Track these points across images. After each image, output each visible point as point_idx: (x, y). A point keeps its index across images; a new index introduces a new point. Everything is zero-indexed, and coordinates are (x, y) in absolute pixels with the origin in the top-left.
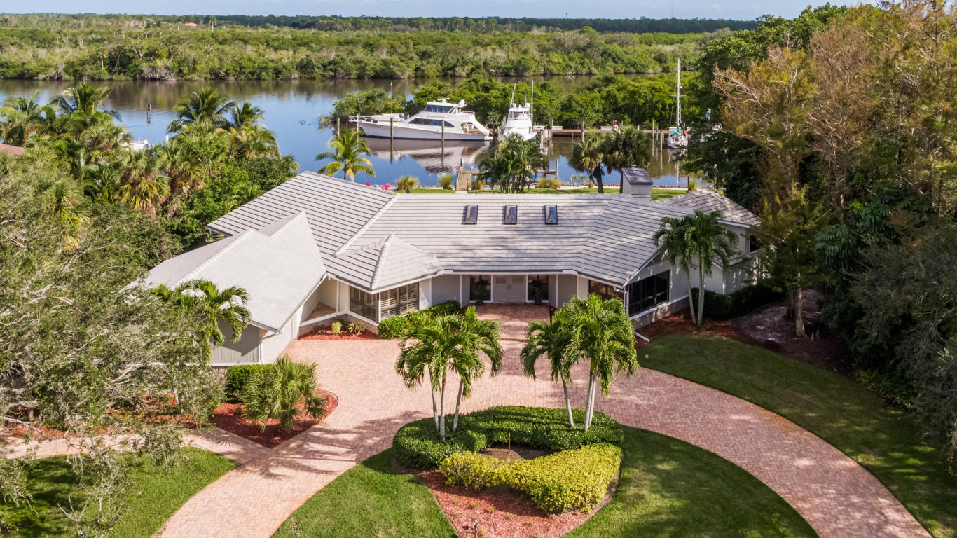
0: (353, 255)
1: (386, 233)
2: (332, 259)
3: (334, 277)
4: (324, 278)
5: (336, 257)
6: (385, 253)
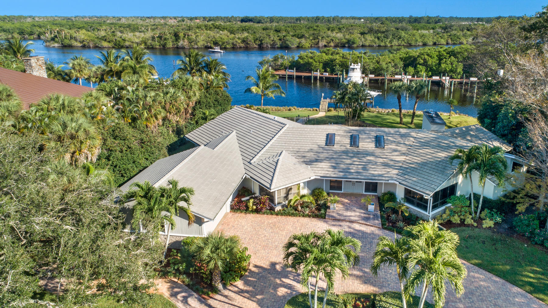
0: (260, 163)
1: (280, 149)
2: (248, 164)
3: (249, 177)
4: (243, 178)
5: (251, 164)
6: (279, 164)
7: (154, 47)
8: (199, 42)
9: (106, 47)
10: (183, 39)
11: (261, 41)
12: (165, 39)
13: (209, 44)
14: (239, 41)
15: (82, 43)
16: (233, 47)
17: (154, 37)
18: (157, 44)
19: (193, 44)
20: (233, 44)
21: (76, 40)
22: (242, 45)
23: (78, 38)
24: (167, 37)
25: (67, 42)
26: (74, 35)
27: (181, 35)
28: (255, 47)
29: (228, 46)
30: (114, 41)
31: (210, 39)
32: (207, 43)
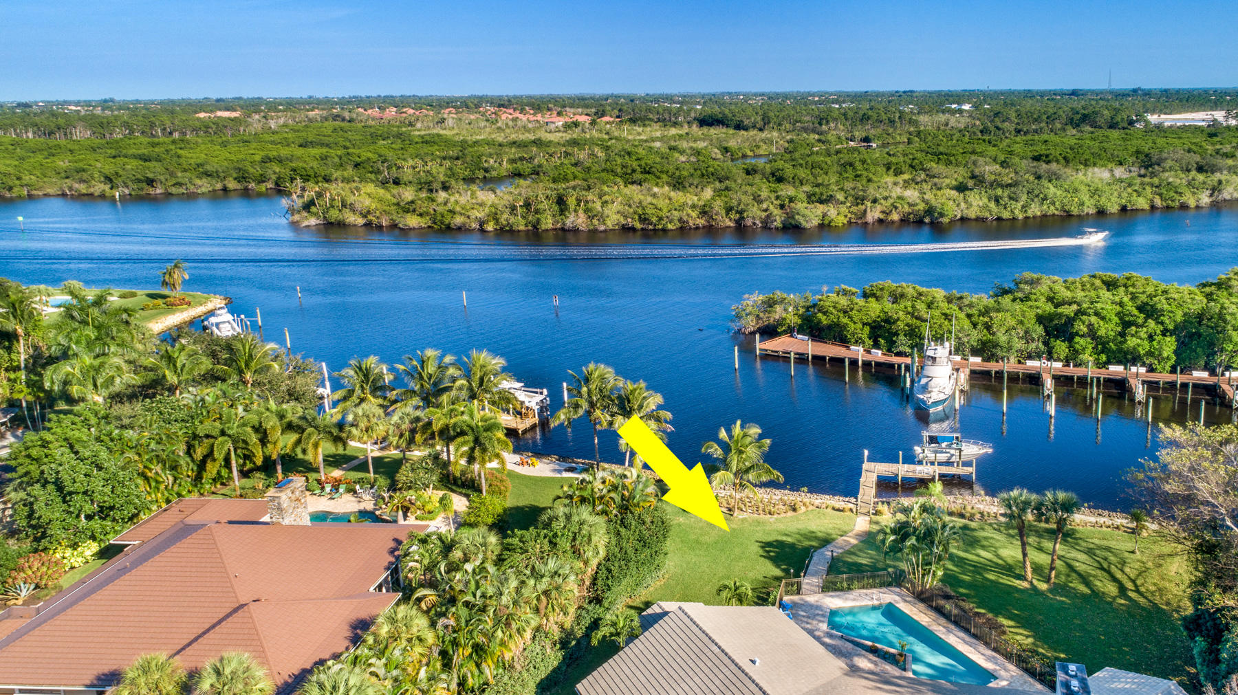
7: (515, 228)
8: (608, 216)
9: (414, 228)
10: (575, 211)
11: (741, 212)
12: (537, 212)
13: (629, 220)
14: (694, 214)
15: (366, 217)
16: (681, 228)
17: (515, 206)
18: (520, 225)
19: (595, 222)
20: (680, 220)
21: (353, 210)
22: (701, 222)
23: (357, 206)
24: (541, 206)
25: (334, 215)
26: (351, 199)
27: (571, 202)
28: (729, 227)
29: (670, 226)
30: (432, 212)
31: (631, 210)
32: (626, 217)
